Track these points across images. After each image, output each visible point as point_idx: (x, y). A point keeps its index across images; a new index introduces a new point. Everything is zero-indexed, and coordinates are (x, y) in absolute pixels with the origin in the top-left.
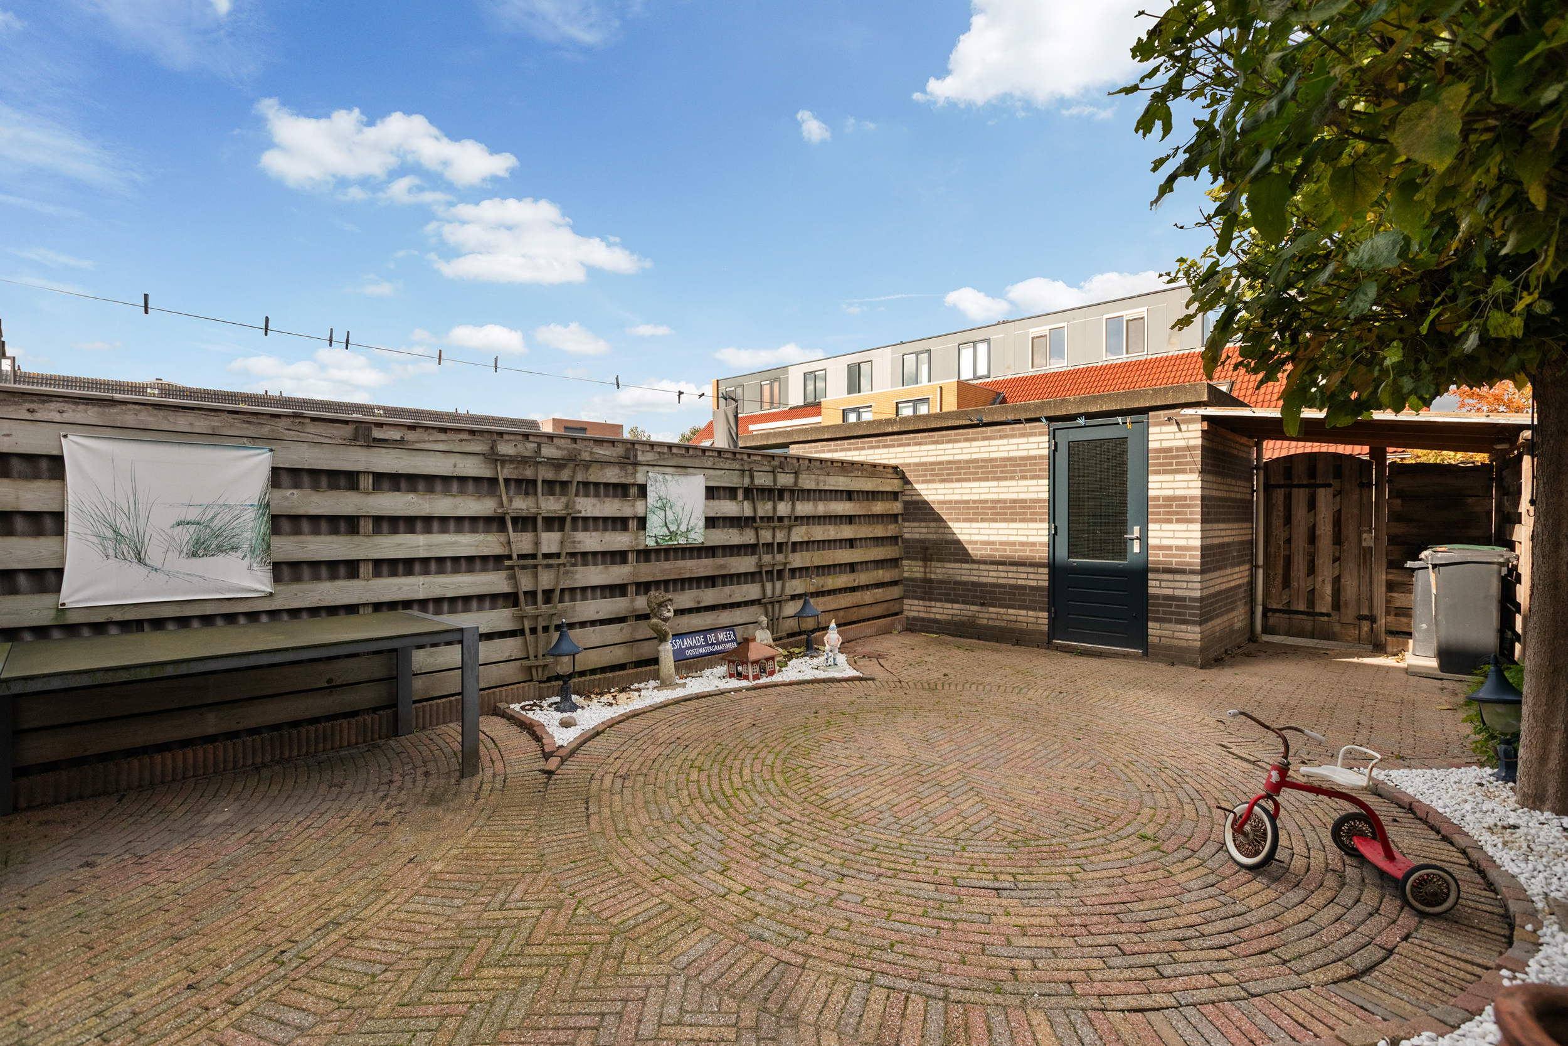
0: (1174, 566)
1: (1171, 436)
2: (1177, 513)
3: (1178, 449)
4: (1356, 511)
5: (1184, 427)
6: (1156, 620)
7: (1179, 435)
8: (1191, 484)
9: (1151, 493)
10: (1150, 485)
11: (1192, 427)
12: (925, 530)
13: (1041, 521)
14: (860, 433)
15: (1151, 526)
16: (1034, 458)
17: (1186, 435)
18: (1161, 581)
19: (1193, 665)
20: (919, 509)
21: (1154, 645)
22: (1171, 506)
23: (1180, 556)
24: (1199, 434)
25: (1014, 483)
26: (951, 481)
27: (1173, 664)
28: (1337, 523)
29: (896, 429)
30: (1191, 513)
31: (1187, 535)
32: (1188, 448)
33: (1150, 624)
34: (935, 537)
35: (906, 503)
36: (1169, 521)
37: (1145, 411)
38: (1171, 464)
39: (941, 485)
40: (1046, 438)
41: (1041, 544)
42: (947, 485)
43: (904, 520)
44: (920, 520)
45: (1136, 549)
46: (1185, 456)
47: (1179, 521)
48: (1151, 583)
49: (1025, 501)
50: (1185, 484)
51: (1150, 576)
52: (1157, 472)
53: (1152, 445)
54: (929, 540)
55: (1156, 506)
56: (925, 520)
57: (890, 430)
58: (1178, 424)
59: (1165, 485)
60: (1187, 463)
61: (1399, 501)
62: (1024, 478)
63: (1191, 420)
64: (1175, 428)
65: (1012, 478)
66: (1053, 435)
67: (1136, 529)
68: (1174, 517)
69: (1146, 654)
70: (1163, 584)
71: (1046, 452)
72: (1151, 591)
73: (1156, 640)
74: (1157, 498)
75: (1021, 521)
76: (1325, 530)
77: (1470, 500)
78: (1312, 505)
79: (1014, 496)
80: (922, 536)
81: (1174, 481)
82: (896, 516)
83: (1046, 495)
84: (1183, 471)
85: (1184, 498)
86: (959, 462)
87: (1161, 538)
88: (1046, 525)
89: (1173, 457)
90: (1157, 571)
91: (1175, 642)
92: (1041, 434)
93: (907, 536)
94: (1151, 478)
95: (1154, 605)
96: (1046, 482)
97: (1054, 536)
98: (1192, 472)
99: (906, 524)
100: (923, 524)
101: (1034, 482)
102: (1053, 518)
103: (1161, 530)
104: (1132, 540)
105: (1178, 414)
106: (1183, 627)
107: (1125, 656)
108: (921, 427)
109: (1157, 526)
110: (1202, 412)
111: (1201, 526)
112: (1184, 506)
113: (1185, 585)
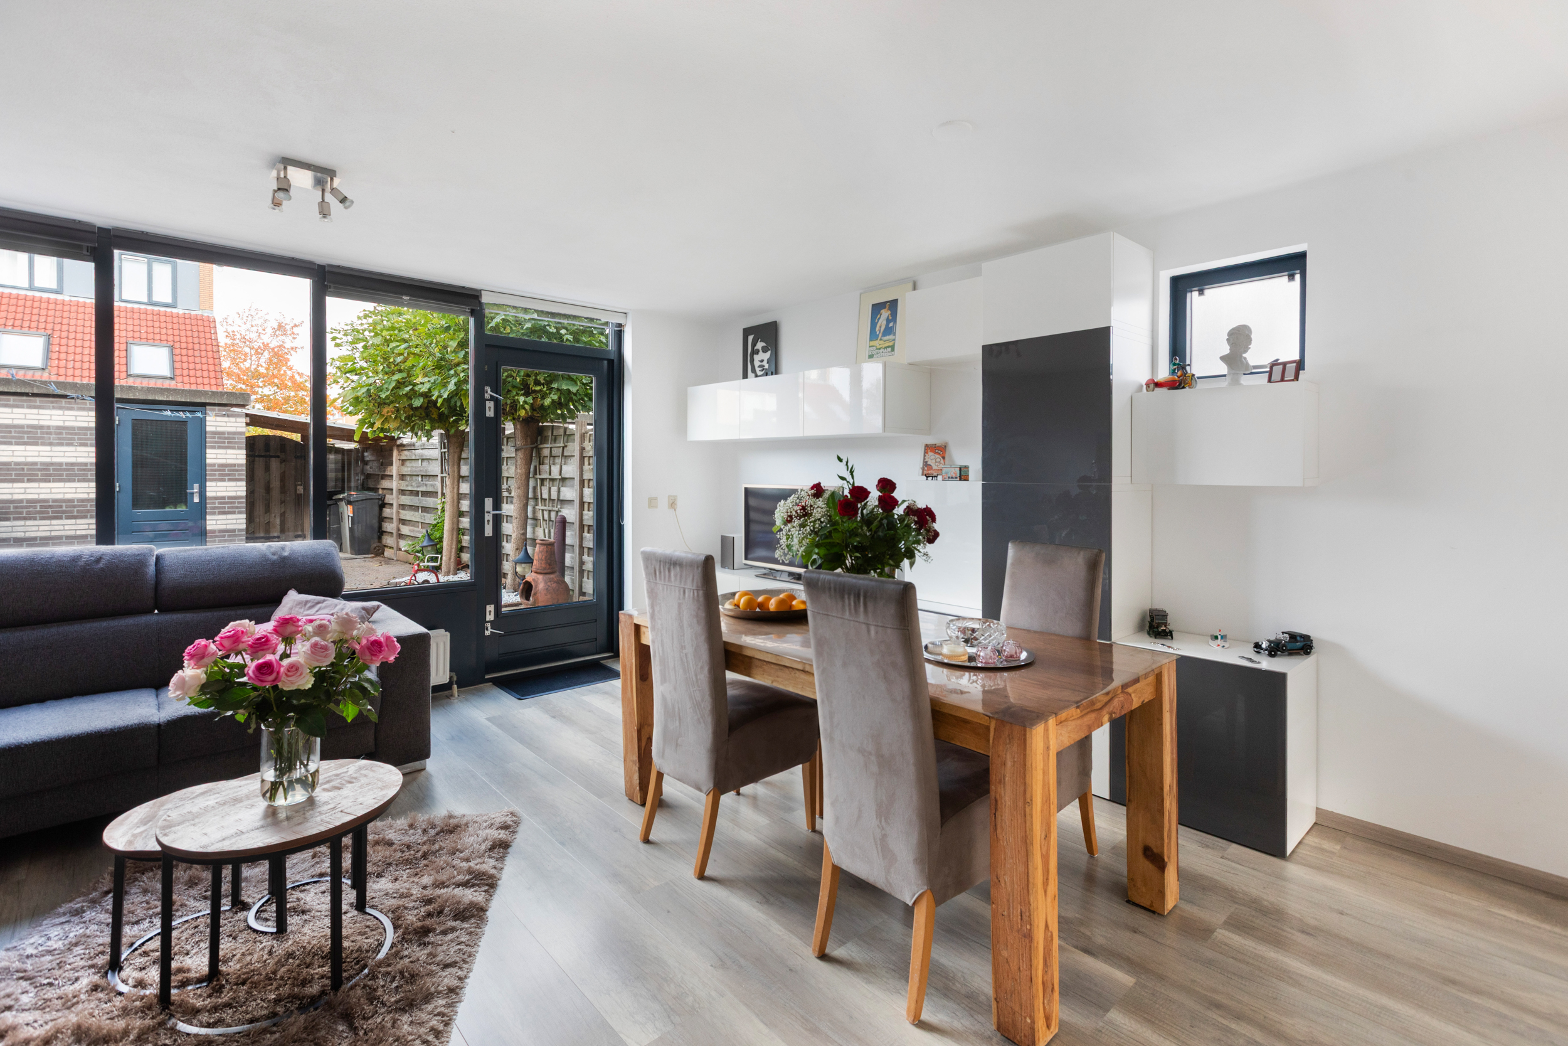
0: (228, 509)
1: (223, 424)
2: (229, 475)
3: (229, 433)
4: (293, 472)
5: (233, 419)
7: (229, 424)
8: (239, 457)
9: (208, 461)
10: (208, 456)
11: (239, 420)
15: (209, 483)
17: (235, 425)
18: (216, 520)
22: (224, 470)
23: (232, 502)
24: (244, 425)
25: (71, 448)
28: (283, 479)
30: (239, 475)
31: (236, 489)
32: (236, 433)
36: (223, 480)
37: (204, 405)
38: (224, 443)
45: (196, 500)
46: (234, 438)
47: (230, 480)
48: (208, 522)
49: (85, 464)
50: (234, 456)
51: (208, 517)
52: (213, 447)
53: (208, 429)
55: (212, 470)
58: (228, 417)
59: (219, 456)
60: (236, 443)
62: (84, 445)
63: (237, 416)
64: (226, 419)
65: (69, 445)
67: (196, 485)
68: (227, 478)
70: (219, 522)
72: (208, 525)
74: (213, 465)
75: (81, 481)
76: (276, 484)
78: (267, 469)
79: (72, 460)
81: (226, 454)
84: (233, 448)
85: (234, 465)
87: (216, 491)
89: (226, 438)
94: (208, 451)
95: (211, 537)
98: (238, 448)
103: (216, 486)
104: (193, 493)
105: (229, 411)
109: (213, 484)
110: (245, 411)
111: (244, 483)
112: (233, 470)
113: (234, 521)
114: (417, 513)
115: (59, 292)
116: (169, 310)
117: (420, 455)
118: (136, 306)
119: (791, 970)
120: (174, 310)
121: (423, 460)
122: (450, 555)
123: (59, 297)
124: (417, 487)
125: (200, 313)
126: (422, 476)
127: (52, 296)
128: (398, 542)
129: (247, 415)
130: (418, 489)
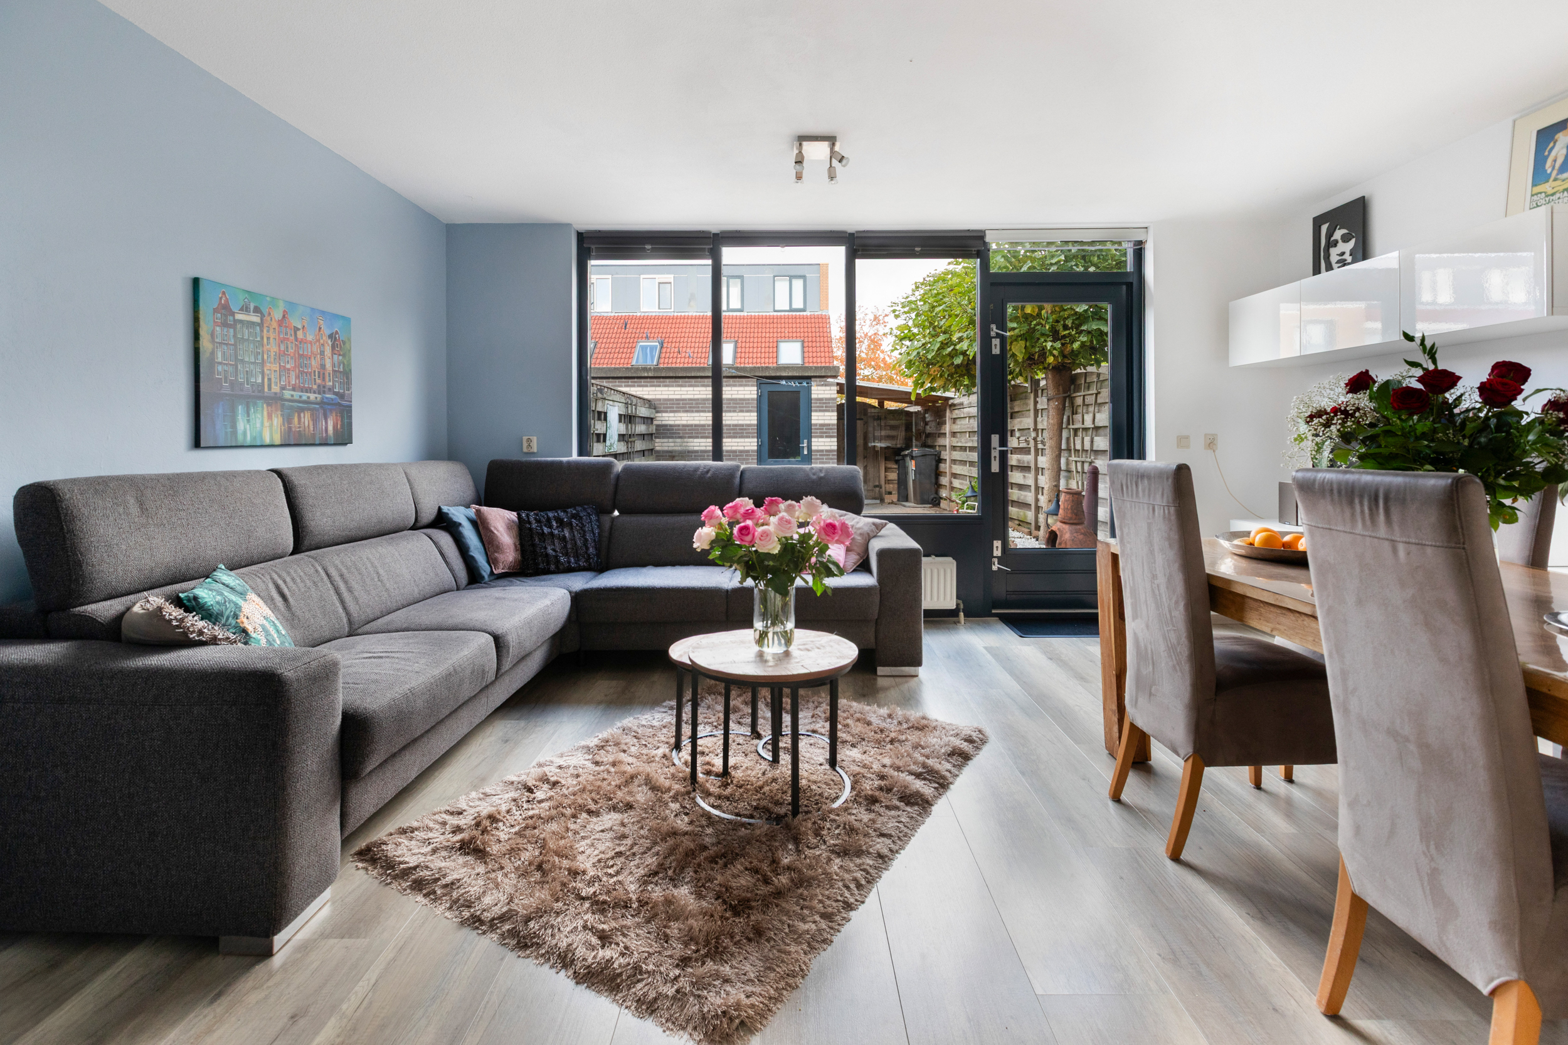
0: (825, 460)
1: (822, 392)
2: (826, 433)
3: (826, 399)
5: (828, 388)
7: (827, 392)
8: (832, 418)
9: (813, 422)
10: (813, 418)
11: (833, 388)
12: (672, 444)
13: (753, 437)
14: (619, 375)
15: (813, 440)
16: (748, 399)
17: (829, 392)
20: (668, 430)
22: (823, 429)
23: (828, 454)
24: (836, 392)
25: (735, 414)
26: (692, 412)
29: (650, 375)
30: (832, 433)
31: (831, 444)
32: (831, 399)
34: (680, 448)
35: (658, 426)
36: (822, 437)
37: (809, 378)
38: (823, 407)
39: (685, 414)
40: (755, 388)
41: (752, 451)
42: (689, 414)
43: (656, 438)
44: (669, 438)
45: (806, 452)
46: (830, 403)
47: (827, 437)
49: (743, 425)
50: (829, 418)
52: (816, 411)
53: (813, 396)
54: (675, 451)
55: (815, 429)
56: (672, 438)
57: (646, 375)
58: (826, 386)
59: (819, 418)
60: (830, 407)
62: (742, 411)
63: (832, 385)
64: (824, 388)
65: (734, 411)
66: (759, 386)
67: (805, 441)
68: (825, 435)
71: (755, 396)
74: (816, 425)
75: (740, 437)
79: (736, 422)
80: (670, 449)
81: (824, 416)
82: (652, 434)
83: (755, 422)
84: (828, 411)
85: (829, 425)
86: (698, 399)
87: (818, 446)
88: (756, 440)
89: (824, 403)
92: (752, 386)
93: (658, 448)
94: (813, 414)
96: (756, 414)
97: (760, 447)
98: (832, 410)
99: (657, 440)
100: (671, 440)
101: (748, 414)
102: (759, 436)
103: (818, 442)
104: (803, 446)
105: (826, 381)
108: (671, 375)
109: (816, 440)
110: (836, 381)
111: (836, 439)
112: (829, 429)
115: (741, 310)
116: (801, 313)
118: (783, 314)
119: (1275, 1010)
120: (805, 313)
123: (742, 314)
125: (820, 313)
127: (738, 314)
128: (951, 495)
129: (838, 384)
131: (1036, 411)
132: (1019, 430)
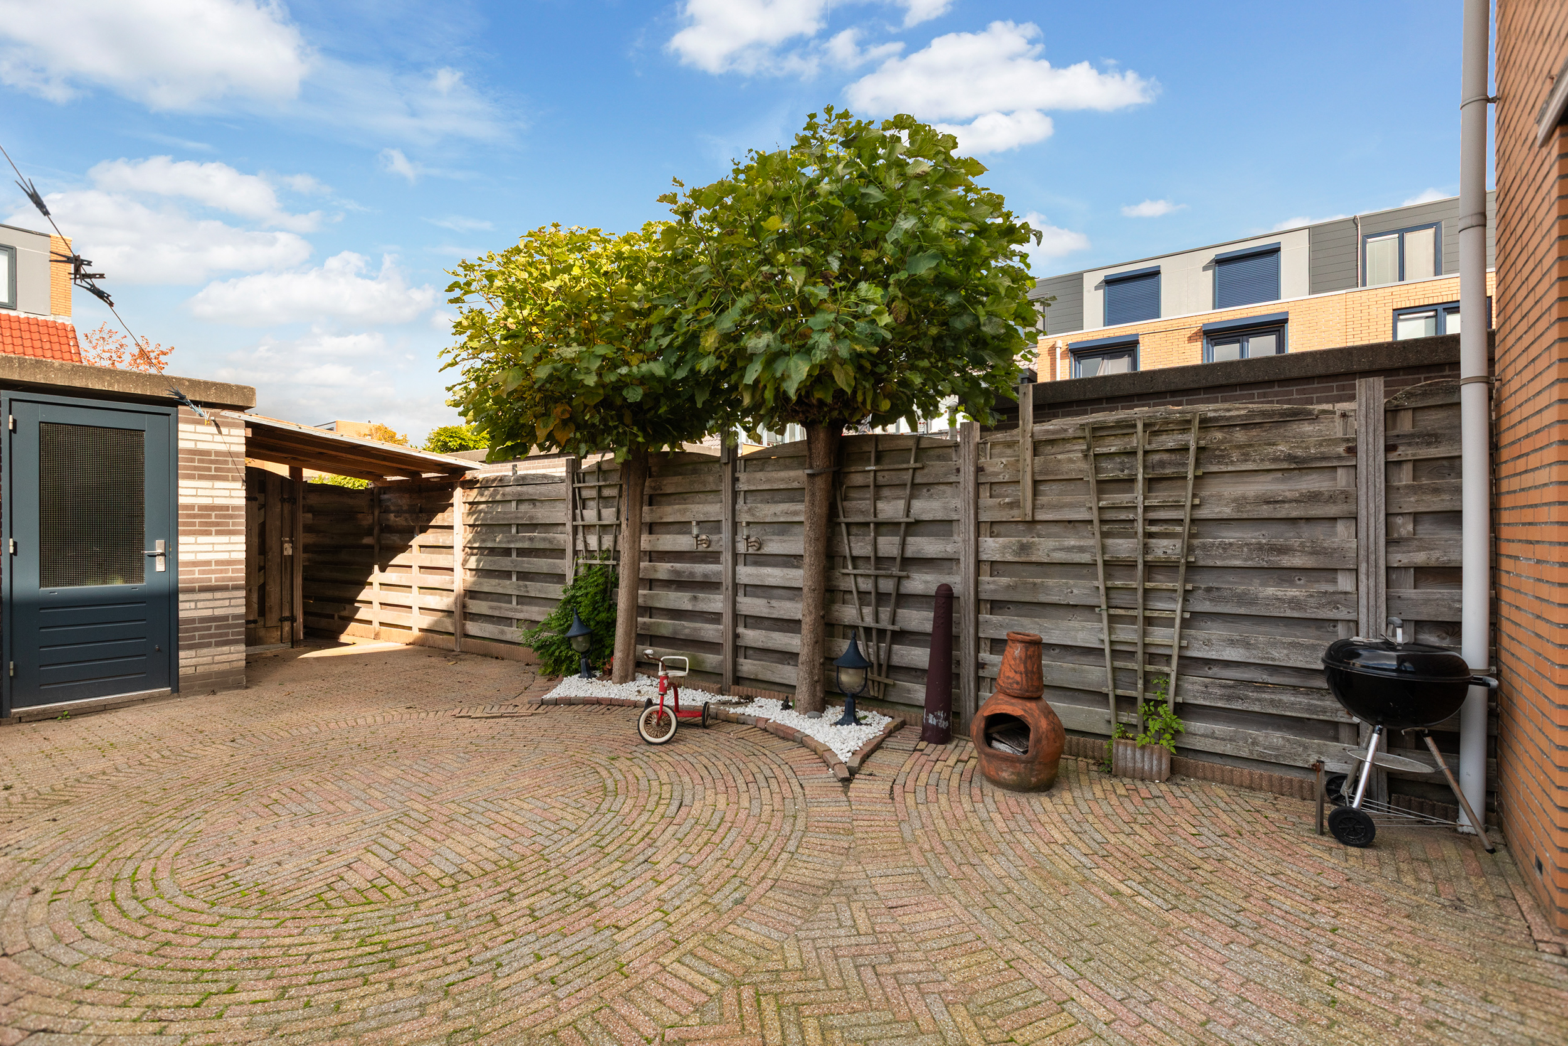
0: (213, 583)
1: (209, 438)
2: (217, 524)
3: (218, 453)
4: (278, 523)
5: (224, 430)
6: (190, 647)
7: (218, 438)
8: (234, 493)
9: (182, 501)
10: (181, 491)
11: (234, 431)
15: (182, 539)
17: (228, 439)
18: (196, 601)
19: (237, 688)
21: (188, 678)
22: (209, 516)
23: (221, 571)
24: (243, 441)
27: (214, 693)
30: (234, 524)
31: (230, 547)
32: (230, 454)
33: (182, 654)
36: (208, 533)
37: (171, 403)
38: (209, 469)
45: (160, 567)
46: (226, 462)
47: (218, 533)
48: (181, 606)
50: (225, 493)
51: (181, 597)
52: (190, 478)
53: (182, 445)
55: (188, 516)
58: (217, 425)
59: (200, 492)
60: (229, 470)
61: (310, 515)
63: (232, 425)
64: (214, 430)
66: (9, 408)
67: (160, 542)
68: (213, 529)
69: (176, 690)
70: (200, 605)
72: (182, 615)
73: (191, 671)
74: (190, 507)
77: (360, 516)
81: (213, 488)
84: (225, 479)
85: (227, 508)
87: (196, 552)
89: (212, 462)
90: (191, 590)
91: (216, 668)
94: (181, 482)
95: (187, 630)
97: (11, 556)
98: (234, 479)
102: (9, 531)
103: (196, 543)
104: (153, 556)
105: (217, 415)
106: (226, 649)
107: (143, 700)
109: (191, 539)
110: (245, 416)
111: (243, 538)
112: (225, 516)
113: (227, 603)
114: (508, 582)
116: (8, 312)
117: (514, 494)
120: (15, 313)
121: (519, 502)
122: (629, 649)
124: (509, 542)
125: (51, 318)
126: (518, 525)
128: (464, 625)
129: (248, 424)
130: (512, 546)
131: (735, 494)
132: (698, 523)
